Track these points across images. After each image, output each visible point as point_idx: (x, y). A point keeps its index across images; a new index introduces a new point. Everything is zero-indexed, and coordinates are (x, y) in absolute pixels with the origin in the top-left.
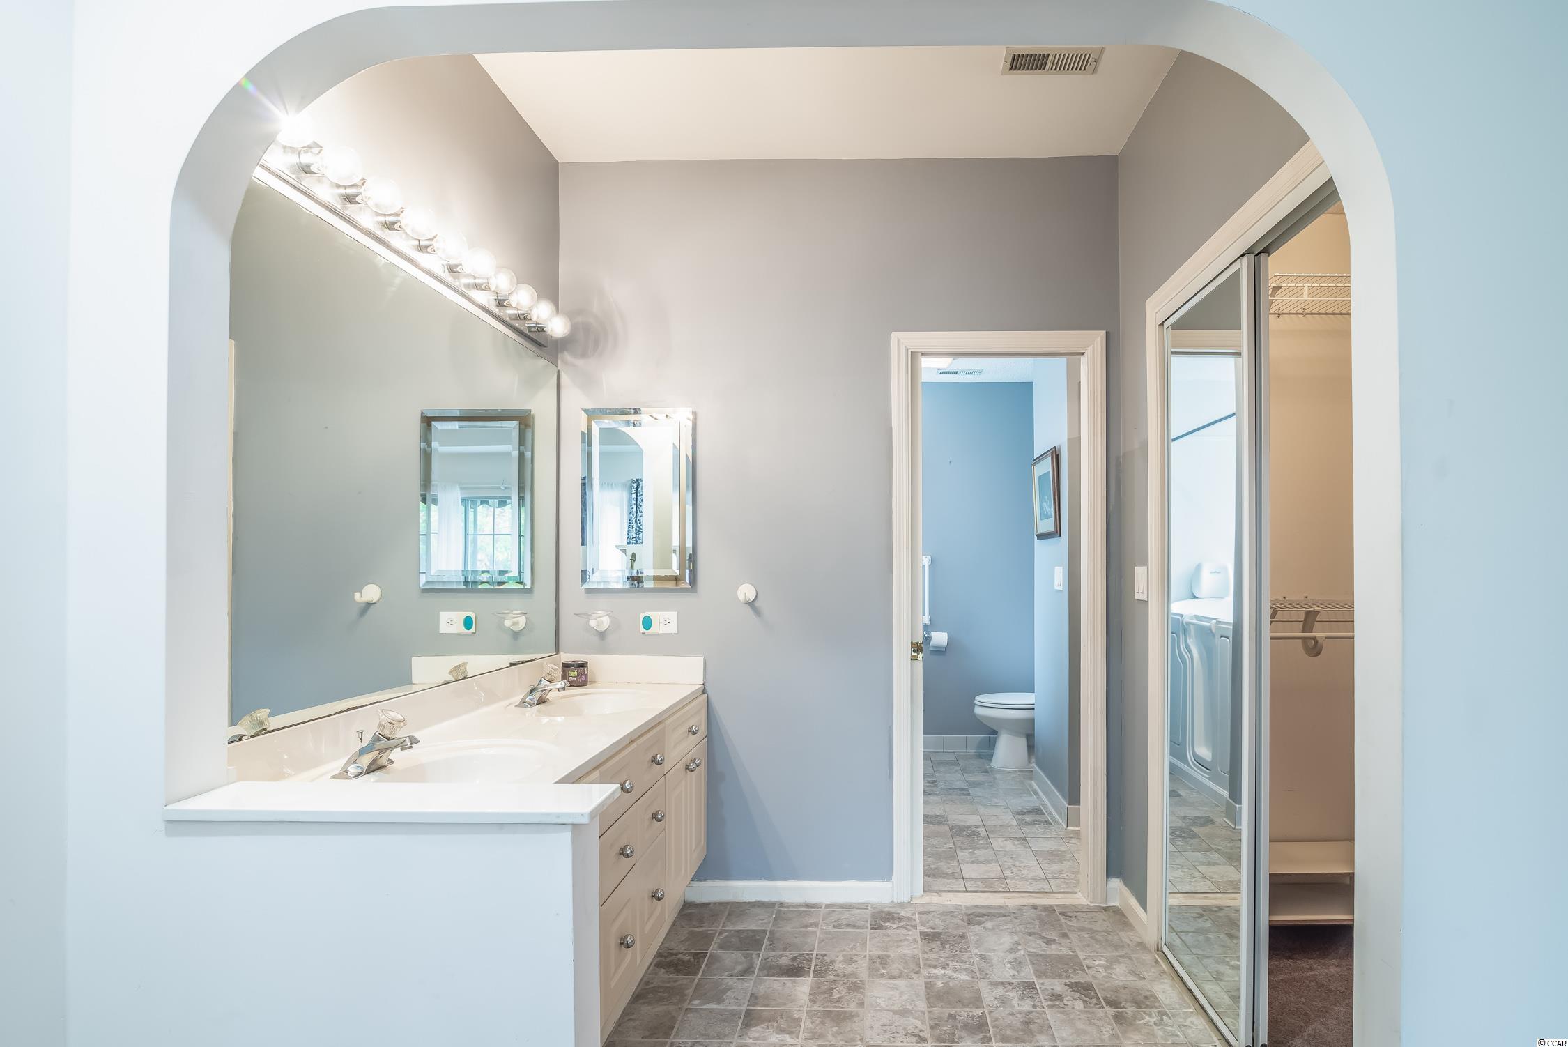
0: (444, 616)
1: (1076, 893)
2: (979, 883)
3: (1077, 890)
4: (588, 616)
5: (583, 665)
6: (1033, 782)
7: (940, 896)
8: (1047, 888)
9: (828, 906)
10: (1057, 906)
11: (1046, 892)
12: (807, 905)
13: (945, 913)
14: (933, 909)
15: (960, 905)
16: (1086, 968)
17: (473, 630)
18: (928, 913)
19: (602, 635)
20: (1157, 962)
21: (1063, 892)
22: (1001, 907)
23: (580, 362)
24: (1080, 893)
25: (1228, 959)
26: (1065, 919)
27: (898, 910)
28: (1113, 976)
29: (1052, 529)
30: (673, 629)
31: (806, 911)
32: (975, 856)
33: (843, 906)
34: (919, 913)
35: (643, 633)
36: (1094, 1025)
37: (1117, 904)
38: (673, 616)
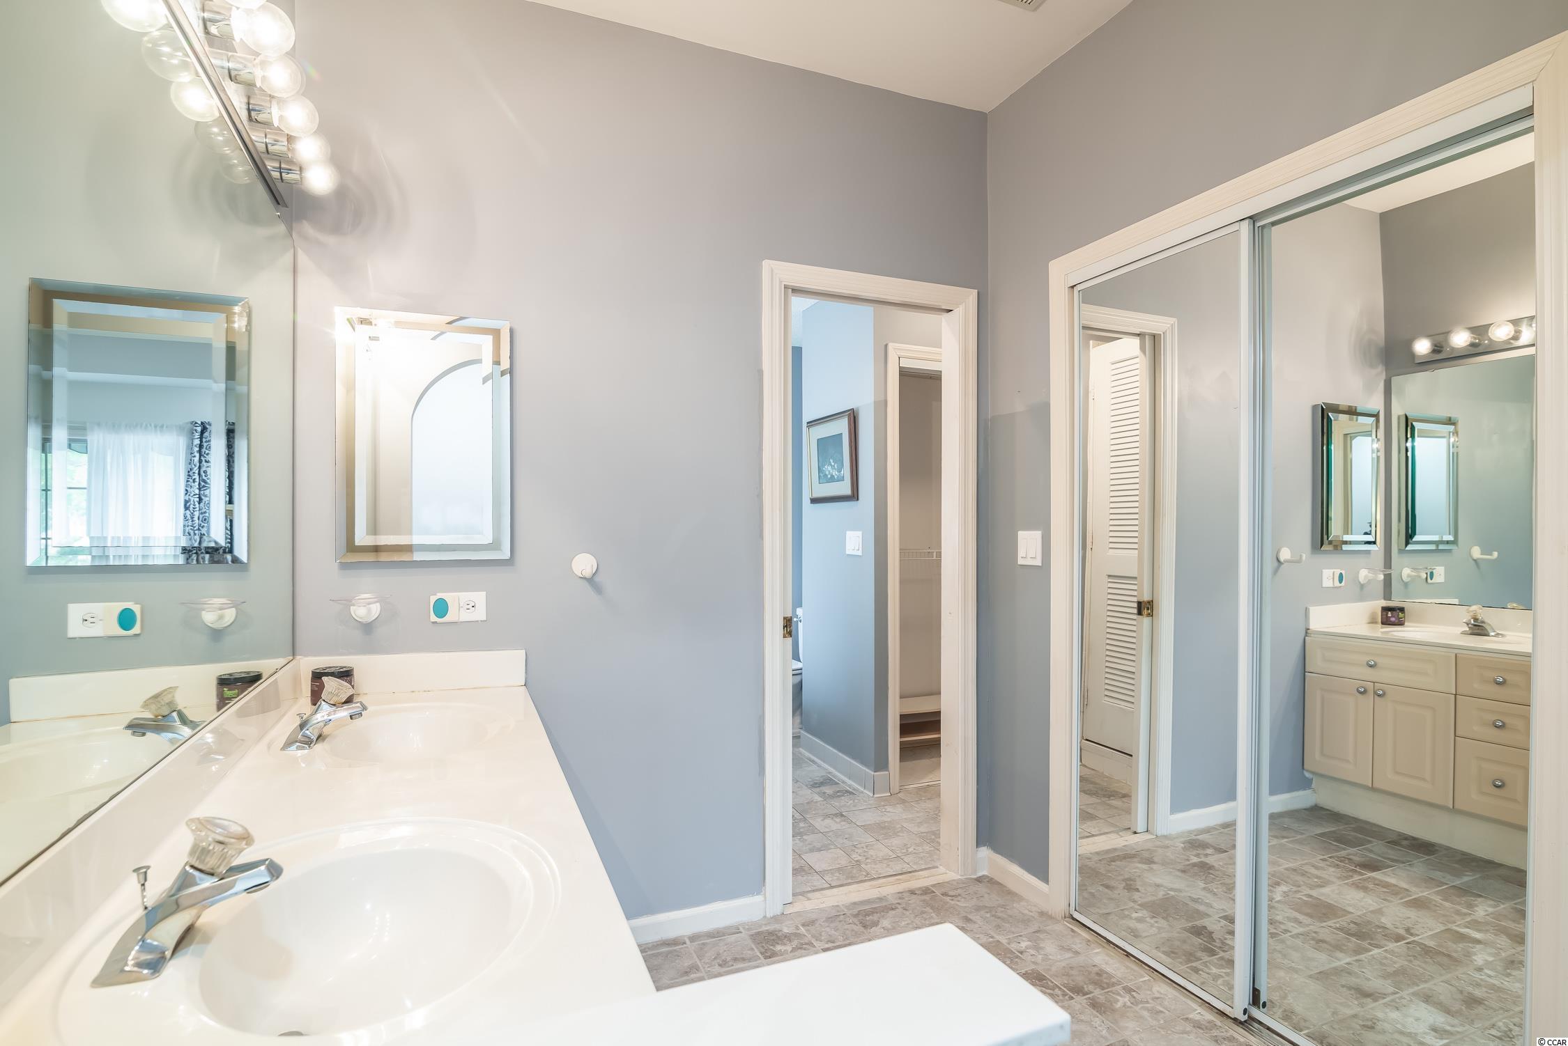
0: (76, 612)
1: (937, 867)
2: (837, 874)
3: (937, 864)
4: (348, 602)
5: (345, 674)
6: (801, 749)
7: (809, 899)
8: (907, 868)
9: (693, 938)
10: (934, 886)
11: (910, 872)
12: (666, 943)
13: (830, 919)
14: (814, 916)
15: (838, 906)
16: (1020, 955)
17: (136, 629)
18: (813, 922)
19: (368, 628)
20: (1073, 931)
21: (926, 869)
22: (880, 899)
23: (331, 240)
24: (941, 867)
25: (1126, 913)
26: (952, 900)
27: (777, 926)
28: (1050, 957)
29: (848, 492)
30: (480, 614)
31: (670, 952)
32: (807, 843)
33: (710, 935)
34: (803, 925)
35: (433, 623)
36: (1082, 1021)
37: (985, 873)
38: (480, 598)
